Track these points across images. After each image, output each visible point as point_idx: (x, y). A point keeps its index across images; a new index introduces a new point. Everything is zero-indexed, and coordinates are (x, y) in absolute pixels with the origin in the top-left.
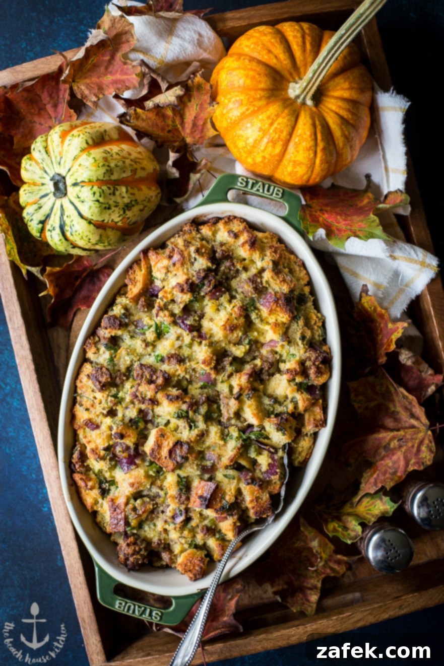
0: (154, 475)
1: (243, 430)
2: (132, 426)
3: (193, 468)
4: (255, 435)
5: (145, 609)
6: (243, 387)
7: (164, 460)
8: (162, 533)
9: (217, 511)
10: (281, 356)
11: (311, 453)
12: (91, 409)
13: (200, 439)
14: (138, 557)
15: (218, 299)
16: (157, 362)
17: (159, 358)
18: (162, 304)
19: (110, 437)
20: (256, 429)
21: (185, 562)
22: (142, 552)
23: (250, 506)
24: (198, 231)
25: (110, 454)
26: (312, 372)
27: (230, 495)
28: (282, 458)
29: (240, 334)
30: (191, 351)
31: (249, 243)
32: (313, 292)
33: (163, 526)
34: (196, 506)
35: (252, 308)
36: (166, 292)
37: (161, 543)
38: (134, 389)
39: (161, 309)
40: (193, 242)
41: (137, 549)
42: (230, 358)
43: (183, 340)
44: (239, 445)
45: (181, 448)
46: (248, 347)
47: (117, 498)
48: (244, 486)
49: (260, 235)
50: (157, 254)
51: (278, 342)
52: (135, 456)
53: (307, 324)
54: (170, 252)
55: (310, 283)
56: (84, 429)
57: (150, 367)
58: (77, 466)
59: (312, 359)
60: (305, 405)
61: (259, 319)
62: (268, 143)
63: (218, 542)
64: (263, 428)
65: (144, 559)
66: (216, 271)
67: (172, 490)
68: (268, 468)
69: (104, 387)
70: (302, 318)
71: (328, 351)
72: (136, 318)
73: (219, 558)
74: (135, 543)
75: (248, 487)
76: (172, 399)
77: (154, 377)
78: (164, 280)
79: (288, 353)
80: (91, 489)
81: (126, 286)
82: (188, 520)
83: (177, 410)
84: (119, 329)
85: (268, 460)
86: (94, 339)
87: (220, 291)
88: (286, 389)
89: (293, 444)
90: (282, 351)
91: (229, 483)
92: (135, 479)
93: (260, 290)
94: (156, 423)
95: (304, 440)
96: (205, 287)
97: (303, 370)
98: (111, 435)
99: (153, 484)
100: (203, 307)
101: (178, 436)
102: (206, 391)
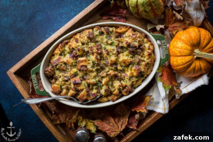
0: (73, 65)
1: (99, 81)
2: (83, 51)
3: (81, 74)
4: (100, 85)
5: (36, 84)
6: (111, 74)
7: (79, 65)
8: (59, 76)
9: (74, 87)
10: (125, 79)
12: (81, 38)
13: (90, 71)
15: (130, 54)
17: (105, 48)
18: (120, 40)
19: (76, 47)
20: (101, 84)
21: (55, 87)
22: (51, 74)
23: (80, 95)
24: (144, 38)
25: (72, 50)
26: (125, 90)
27: (80, 88)
28: (98, 96)
29: (124, 65)
30: (112, 55)
31: (149, 53)
32: (146, 78)
33: (61, 75)
34: (72, 81)
35: (133, 64)
36: (123, 39)
37: (56, 77)
38: (93, 46)
39: (118, 41)
40: (141, 38)
41: (51, 72)
42: (116, 67)
43: (113, 51)
44: (95, 82)
45: (85, 68)
46: (122, 69)
47: (61, 59)
49: (153, 55)
50: (132, 31)
51: (128, 76)
52: (75, 57)
53: (137, 81)
54: (134, 34)
55: (148, 76)
56: (74, 39)
57: (101, 47)
58: (63, 43)
59: (129, 88)
60: (116, 93)
61: (131, 68)
62: (179, 51)
63: (66, 92)
64: (103, 86)
65: (49, 75)
66: (137, 49)
67: (72, 72)
68: (93, 94)
69: (89, 38)
70: (138, 79)
71: (133, 91)
72: (112, 35)
73: (62, 95)
74: (52, 71)
75: (85, 91)
76: (96, 58)
77: (99, 50)
78: (126, 37)
79: (126, 81)
80: (60, 51)
81: (118, 27)
82: (67, 81)
83: (94, 61)
84: (106, 33)
85: (95, 92)
86: (100, 28)
87: (132, 53)
88: (117, 86)
89: (103, 96)
91: (83, 86)
92: (69, 60)
93: (139, 64)
94: (87, 57)
95: (106, 98)
96: (131, 49)
97: (124, 87)
98: (77, 47)
99: (71, 66)
100: (125, 51)
101: (88, 65)
102: (104, 65)
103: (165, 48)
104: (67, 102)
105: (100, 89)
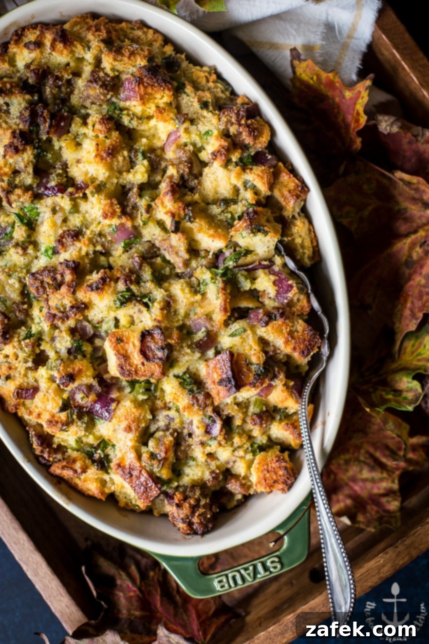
0: (145, 397)
1: (213, 265)
2: (75, 357)
3: (187, 354)
4: (231, 260)
5: (255, 567)
6: (173, 210)
7: (142, 368)
8: (209, 460)
9: (254, 385)
10: (194, 145)
11: (315, 236)
12: (12, 373)
13: (169, 312)
14: (201, 510)
15: (69, 132)
16: (51, 258)
17: (50, 252)
19: (60, 391)
20: (227, 253)
21: (262, 476)
22: (203, 502)
23: (288, 350)
25: (74, 411)
26: (246, 138)
27: (255, 354)
28: (285, 265)
29: (126, 153)
30: (80, 215)
31: (58, 39)
32: (178, 49)
33: (204, 452)
34: (224, 397)
35: (117, 112)
37: (217, 474)
38: (45, 310)
41: (192, 502)
42: (135, 190)
43: (62, 209)
44: (221, 285)
45: (153, 338)
46: (146, 162)
47: (123, 458)
48: (264, 329)
49: (66, 26)
51: (177, 130)
52: (106, 391)
53: (197, 87)
55: (167, 40)
56: (23, 404)
57: (45, 268)
58: (46, 455)
59: (233, 120)
60: (266, 180)
61: (135, 119)
63: (283, 424)
64: (236, 245)
65: (211, 509)
66: (42, 100)
67: (180, 400)
68: (276, 288)
69: (6, 335)
70: (186, 83)
71: (247, 100)
73: (298, 442)
74: (186, 498)
75: (269, 328)
76: (98, 288)
77: (59, 277)
79: (200, 135)
80: (84, 471)
82: (227, 422)
83: (115, 297)
85: (270, 279)
87: (63, 118)
88: (229, 179)
89: (285, 239)
90: (190, 138)
91: (244, 340)
92: (126, 419)
93: (113, 84)
94: (103, 334)
95: (295, 225)
96: (42, 127)
97: (232, 143)
98: (59, 386)
99: (154, 411)
100: (58, 155)
101: (139, 327)
102: (134, 250)
104: (329, 414)
105: (249, 258)
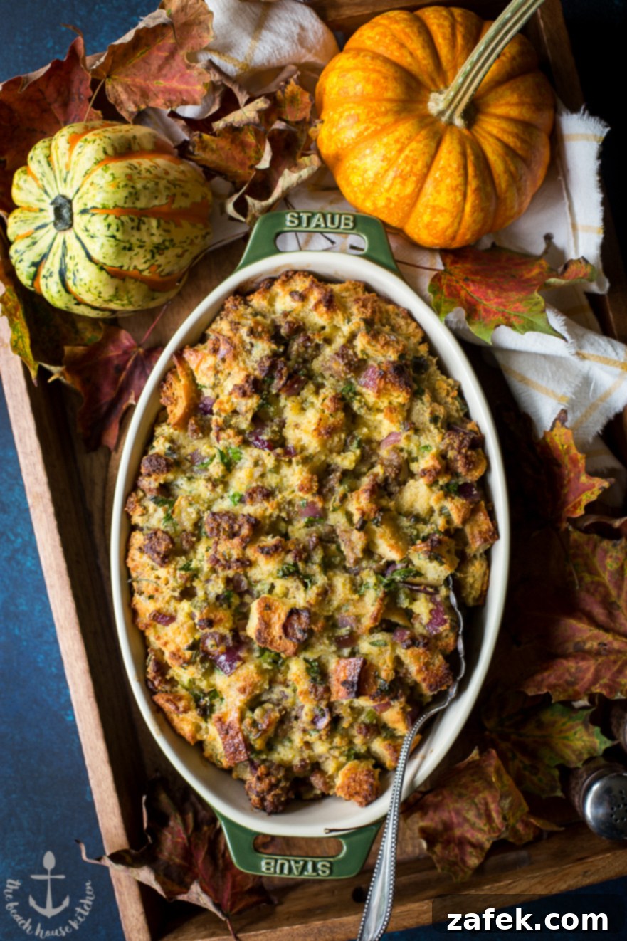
0: (270, 667)
1: (381, 572)
2: (221, 605)
3: (324, 644)
4: (400, 574)
5: (306, 864)
6: (366, 509)
7: (279, 641)
8: (304, 748)
9: (373, 698)
10: (410, 453)
11: (488, 581)
12: (157, 595)
13: (323, 600)
14: (278, 791)
15: (298, 394)
16: (236, 505)
17: (237, 499)
18: (220, 420)
19: (193, 629)
20: (399, 566)
21: (346, 782)
22: (282, 784)
23: (419, 678)
24: (247, 304)
25: (200, 654)
26: (460, 466)
27: (386, 670)
28: (448, 598)
29: (343, 436)
30: (279, 477)
31: (324, 303)
32: (433, 351)
33: (302, 739)
34: (342, 698)
35: (351, 395)
36: (221, 403)
37: (306, 763)
38: (211, 552)
39: (221, 429)
40: (243, 321)
41: (273, 780)
42: (338, 474)
43: (264, 465)
44: (381, 595)
45: (299, 618)
46: (358, 452)
47: (226, 714)
48: (403, 651)
49: (336, 288)
50: (196, 351)
51: (399, 434)
52: (237, 645)
53: (435, 399)
54: (214, 344)
55: (426, 339)
56: (155, 627)
57: (227, 513)
58: (156, 683)
59: (456, 445)
60: (462, 514)
61: (365, 408)
63: (386, 742)
64: (409, 562)
65: (287, 793)
66: (286, 354)
67: (301, 683)
68: (431, 617)
69: (166, 559)
70: (427, 390)
71: (476, 429)
72: (188, 450)
73: (393, 764)
74: (268, 774)
75: (409, 652)
76: (269, 552)
77: (236, 527)
78: (214, 386)
79: (419, 447)
80: (186, 711)
81: (164, 408)
82: (336, 721)
83: (280, 567)
84: (168, 471)
85: (428, 606)
86: (137, 495)
87: (298, 381)
88: (429, 499)
89: (458, 575)
90: (408, 445)
91: (381, 653)
92: (245, 680)
93: (357, 366)
94: (255, 592)
95: (473, 564)
96: (276, 381)
97: (446, 466)
98: (195, 624)
99: (272, 682)
100: (280, 412)
101: (291, 602)
102: (314, 528)
103: (323, 225)
104: (431, 752)
105: (418, 580)
